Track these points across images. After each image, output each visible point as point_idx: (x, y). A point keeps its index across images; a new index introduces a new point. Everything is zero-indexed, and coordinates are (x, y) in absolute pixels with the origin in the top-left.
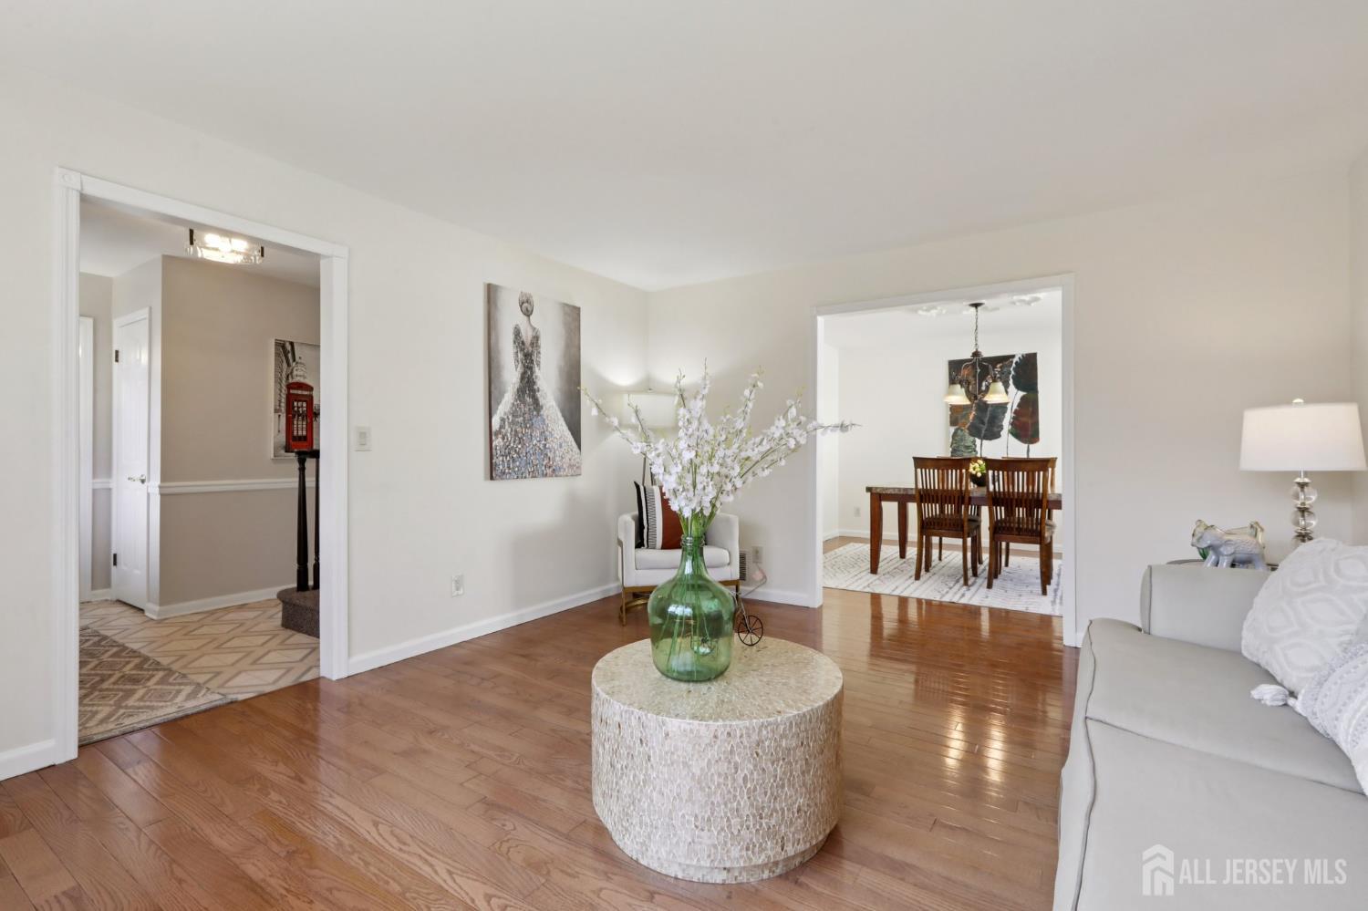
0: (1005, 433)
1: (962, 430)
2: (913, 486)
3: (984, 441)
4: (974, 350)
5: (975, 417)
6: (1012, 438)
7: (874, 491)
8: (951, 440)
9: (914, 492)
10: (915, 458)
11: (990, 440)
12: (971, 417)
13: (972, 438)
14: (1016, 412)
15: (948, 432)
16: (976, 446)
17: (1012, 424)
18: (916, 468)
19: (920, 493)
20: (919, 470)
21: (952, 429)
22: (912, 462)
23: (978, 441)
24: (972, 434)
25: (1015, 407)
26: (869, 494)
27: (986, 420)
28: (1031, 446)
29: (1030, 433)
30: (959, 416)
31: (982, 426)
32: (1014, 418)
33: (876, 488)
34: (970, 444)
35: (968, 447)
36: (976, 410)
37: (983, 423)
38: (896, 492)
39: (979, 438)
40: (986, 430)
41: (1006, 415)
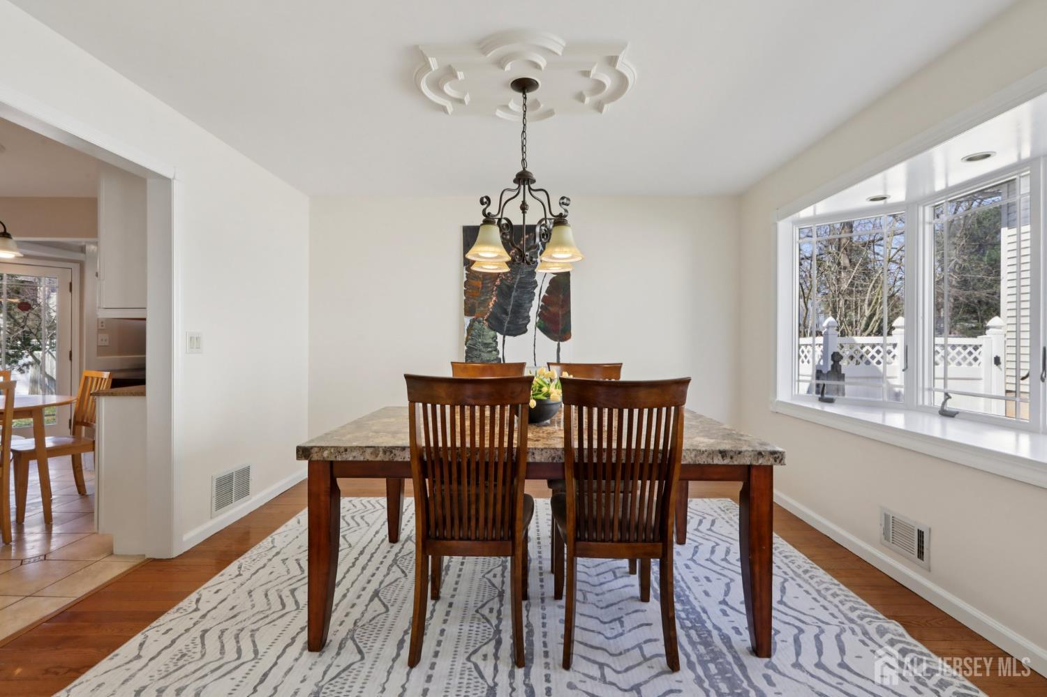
0: (531, 326)
1: (479, 322)
2: (405, 441)
3: (507, 337)
4: (521, 169)
5: (496, 304)
6: (539, 333)
7: (315, 457)
8: (466, 335)
9: (406, 456)
10: (408, 377)
11: (515, 335)
12: (491, 305)
13: (492, 333)
14: (545, 299)
15: (462, 323)
16: (497, 343)
17: (540, 315)
18: (412, 401)
19: (421, 458)
20: (419, 406)
21: (467, 320)
22: (403, 384)
23: (500, 337)
24: (492, 328)
25: (543, 293)
26: (305, 464)
27: (510, 308)
28: (561, 343)
29: (561, 327)
30: (477, 303)
31: (504, 316)
32: (542, 307)
33: (322, 449)
34: (490, 341)
35: (486, 345)
36: (497, 296)
37: (507, 314)
38: (368, 457)
39: (501, 333)
40: (509, 323)
41: (533, 302)
